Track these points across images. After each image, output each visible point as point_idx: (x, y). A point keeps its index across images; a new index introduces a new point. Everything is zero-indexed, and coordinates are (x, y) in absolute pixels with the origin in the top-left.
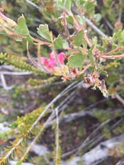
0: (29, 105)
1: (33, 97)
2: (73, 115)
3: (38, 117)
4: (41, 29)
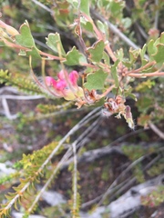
0: (39, 139)
1: (45, 129)
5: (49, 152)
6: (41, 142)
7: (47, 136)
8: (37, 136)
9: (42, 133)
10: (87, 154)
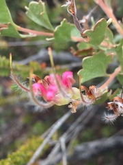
0: (10, 125)
1: (18, 111)
2: (93, 145)
3: (29, 158)
4: (32, 9)
5: (29, 153)
6: (13, 131)
7: (22, 121)
8: (7, 122)
9: (15, 116)
10: (80, 148)
